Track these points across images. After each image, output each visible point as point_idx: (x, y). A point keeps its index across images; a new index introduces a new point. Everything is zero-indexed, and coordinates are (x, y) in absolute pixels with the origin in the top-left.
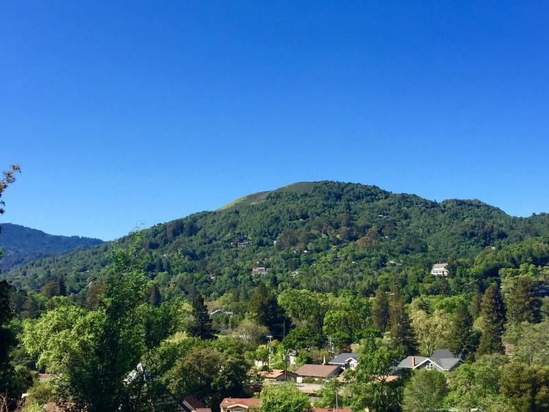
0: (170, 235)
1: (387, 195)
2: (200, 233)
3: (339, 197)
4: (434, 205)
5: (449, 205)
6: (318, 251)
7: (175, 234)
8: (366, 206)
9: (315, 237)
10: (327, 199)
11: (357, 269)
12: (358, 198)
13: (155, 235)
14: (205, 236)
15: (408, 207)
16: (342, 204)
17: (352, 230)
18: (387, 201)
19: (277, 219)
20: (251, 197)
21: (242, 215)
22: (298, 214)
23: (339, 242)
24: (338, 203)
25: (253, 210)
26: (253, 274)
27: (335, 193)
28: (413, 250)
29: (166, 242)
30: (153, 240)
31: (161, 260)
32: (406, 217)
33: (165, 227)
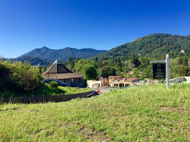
0: (120, 48)
1: (171, 36)
2: (127, 47)
3: (159, 37)
4: (183, 37)
5: (188, 37)
6: (153, 49)
7: (122, 48)
8: (166, 38)
9: (152, 46)
10: (156, 38)
11: (162, 53)
12: (164, 37)
13: (117, 49)
14: (128, 48)
15: (177, 38)
16: (160, 38)
17: (162, 44)
18: (171, 37)
19: (144, 43)
20: (138, 39)
21: (136, 43)
22: (149, 41)
23: (158, 47)
24: (159, 38)
25: (139, 41)
26: (138, 55)
27: (158, 36)
28: (177, 48)
29: (120, 50)
30: (117, 50)
31: (118, 54)
32: (176, 40)
33: (119, 47)
